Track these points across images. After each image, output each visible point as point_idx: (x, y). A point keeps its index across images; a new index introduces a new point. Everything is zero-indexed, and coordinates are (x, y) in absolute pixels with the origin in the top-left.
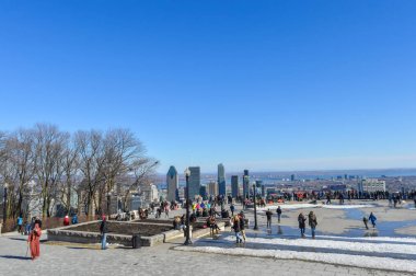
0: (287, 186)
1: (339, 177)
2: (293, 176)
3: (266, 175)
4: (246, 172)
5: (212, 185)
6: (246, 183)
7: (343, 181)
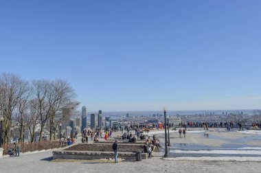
0: (124, 120)
1: (154, 115)
2: (127, 115)
3: (112, 114)
4: (100, 112)
5: (78, 120)
6: (100, 119)
7: (156, 118)
